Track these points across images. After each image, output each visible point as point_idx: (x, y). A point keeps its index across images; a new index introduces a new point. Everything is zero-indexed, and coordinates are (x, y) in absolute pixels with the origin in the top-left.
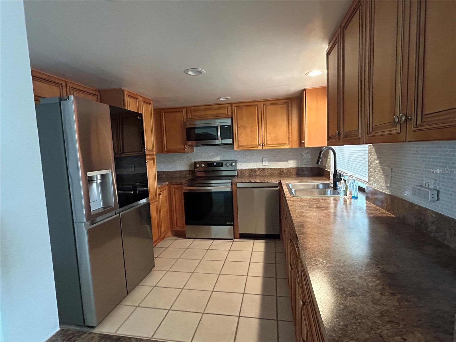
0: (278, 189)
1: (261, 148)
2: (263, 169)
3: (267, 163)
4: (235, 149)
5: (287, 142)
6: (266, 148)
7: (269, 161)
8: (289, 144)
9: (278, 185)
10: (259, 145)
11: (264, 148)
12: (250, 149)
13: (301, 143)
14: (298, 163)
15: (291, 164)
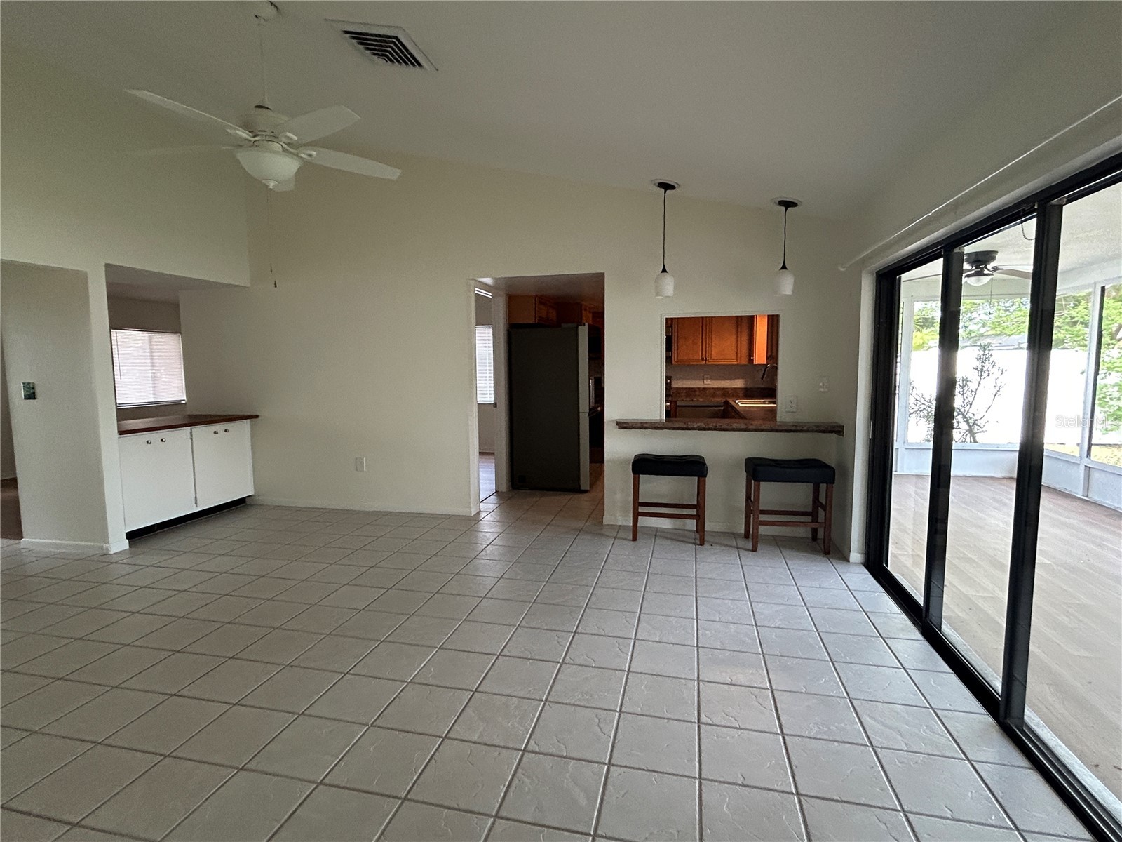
0: (722, 408)
1: (704, 362)
2: (704, 388)
3: (709, 382)
4: (673, 362)
5: (734, 357)
6: (710, 363)
7: (711, 379)
8: (737, 359)
9: (722, 404)
10: (703, 359)
11: (707, 363)
12: (692, 363)
13: (751, 361)
14: (746, 382)
15: (738, 384)
